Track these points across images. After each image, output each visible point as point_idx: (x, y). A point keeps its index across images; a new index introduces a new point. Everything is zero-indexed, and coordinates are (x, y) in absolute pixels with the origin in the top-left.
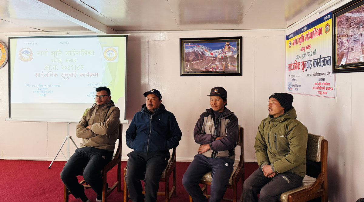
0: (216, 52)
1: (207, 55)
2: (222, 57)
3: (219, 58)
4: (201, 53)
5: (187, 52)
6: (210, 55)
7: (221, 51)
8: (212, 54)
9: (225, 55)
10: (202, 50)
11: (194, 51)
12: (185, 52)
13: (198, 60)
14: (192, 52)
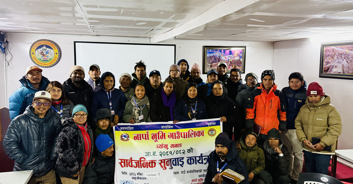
0: (229, 57)
1: (223, 59)
2: (232, 60)
3: (230, 61)
4: (218, 57)
5: (209, 56)
6: (224, 59)
7: (232, 56)
8: (225, 58)
9: (235, 59)
10: (219, 55)
11: (214, 55)
12: (207, 56)
13: (216, 62)
14: (212, 56)
